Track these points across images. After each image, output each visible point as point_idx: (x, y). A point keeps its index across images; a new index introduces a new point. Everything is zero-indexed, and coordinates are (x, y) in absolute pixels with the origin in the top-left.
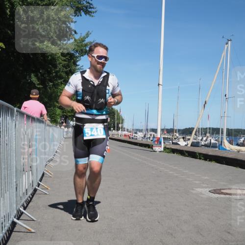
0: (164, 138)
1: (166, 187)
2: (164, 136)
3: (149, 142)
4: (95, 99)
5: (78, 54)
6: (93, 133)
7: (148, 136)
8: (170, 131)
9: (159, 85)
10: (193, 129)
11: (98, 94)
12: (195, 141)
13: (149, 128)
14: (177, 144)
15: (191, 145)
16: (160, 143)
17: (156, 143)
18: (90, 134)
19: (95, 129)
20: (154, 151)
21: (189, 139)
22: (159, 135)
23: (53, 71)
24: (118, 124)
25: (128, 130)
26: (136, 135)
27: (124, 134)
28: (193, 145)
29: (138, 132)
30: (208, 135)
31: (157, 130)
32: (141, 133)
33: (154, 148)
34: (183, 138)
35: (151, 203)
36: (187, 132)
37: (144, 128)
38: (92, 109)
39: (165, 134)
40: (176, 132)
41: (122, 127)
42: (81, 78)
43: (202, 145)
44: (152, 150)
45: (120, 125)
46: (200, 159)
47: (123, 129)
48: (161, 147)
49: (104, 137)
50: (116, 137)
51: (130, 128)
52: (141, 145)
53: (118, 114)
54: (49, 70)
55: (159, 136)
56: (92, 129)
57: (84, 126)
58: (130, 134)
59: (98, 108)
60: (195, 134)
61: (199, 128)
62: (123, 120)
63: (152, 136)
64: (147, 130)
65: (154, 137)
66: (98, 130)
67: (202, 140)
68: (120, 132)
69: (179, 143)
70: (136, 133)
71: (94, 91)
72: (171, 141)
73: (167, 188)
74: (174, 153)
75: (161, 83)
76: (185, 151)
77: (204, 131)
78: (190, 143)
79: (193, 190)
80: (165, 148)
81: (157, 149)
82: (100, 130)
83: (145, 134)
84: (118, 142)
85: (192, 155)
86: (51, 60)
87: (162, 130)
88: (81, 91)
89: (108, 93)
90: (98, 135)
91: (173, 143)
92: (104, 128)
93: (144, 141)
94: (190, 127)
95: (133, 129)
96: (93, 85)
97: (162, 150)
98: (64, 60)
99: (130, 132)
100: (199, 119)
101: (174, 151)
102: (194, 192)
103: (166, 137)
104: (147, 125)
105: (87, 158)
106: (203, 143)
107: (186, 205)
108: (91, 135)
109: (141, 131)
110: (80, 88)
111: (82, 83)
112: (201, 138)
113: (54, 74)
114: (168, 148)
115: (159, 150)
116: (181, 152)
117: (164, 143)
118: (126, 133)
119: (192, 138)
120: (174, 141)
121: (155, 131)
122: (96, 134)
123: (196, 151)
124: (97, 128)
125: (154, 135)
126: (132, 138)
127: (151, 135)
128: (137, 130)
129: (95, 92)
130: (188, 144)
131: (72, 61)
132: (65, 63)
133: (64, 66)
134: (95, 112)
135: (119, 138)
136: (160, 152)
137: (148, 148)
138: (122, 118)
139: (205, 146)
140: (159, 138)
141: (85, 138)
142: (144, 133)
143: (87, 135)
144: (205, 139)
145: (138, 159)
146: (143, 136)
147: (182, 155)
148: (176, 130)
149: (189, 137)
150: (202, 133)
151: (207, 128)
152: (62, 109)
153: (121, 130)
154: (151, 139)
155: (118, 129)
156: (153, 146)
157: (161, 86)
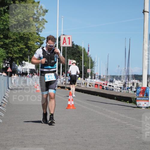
3: (131, 94)
4: (49, 61)
6: (49, 78)
7: (130, 86)
9: (144, 12)
11: (51, 58)
13: (130, 74)
16: (147, 95)
17: (142, 95)
18: (48, 79)
19: (50, 76)
20: (139, 108)
22: (144, 83)
24: (85, 69)
25: (100, 76)
26: (111, 84)
27: (94, 83)
31: (141, 76)
32: (120, 82)
33: (138, 103)
37: (123, 74)
38: (48, 66)
41: (91, 73)
42: (42, 51)
44: (135, 106)
45: (89, 71)
47: (93, 76)
49: (55, 79)
50: (83, 87)
51: (103, 74)
53: (86, 55)
55: (145, 85)
56: (49, 76)
57: (45, 75)
58: (103, 82)
59: (51, 65)
62: (92, 63)
63: (135, 85)
64: (128, 76)
65: (138, 87)
66: (52, 76)
68: (88, 80)
70: (112, 81)
75: (147, 9)
82: (53, 76)
83: (125, 83)
84: (86, 94)
88: (42, 57)
90: (52, 79)
92: (55, 75)
93: (124, 93)
96: (48, 54)
99: (103, 80)
104: (128, 71)
105: (47, 91)
108: (49, 79)
109: (118, 78)
110: (42, 56)
111: (42, 53)
115: (146, 106)
118: (97, 81)
121: (139, 77)
122: (51, 78)
124: (51, 76)
125: (137, 84)
126: (107, 89)
127: (133, 84)
128: (113, 77)
129: (50, 58)
134: (50, 67)
135: (88, 88)
136: (147, 108)
137: (130, 102)
138: (91, 60)
140: (145, 88)
141: (46, 81)
142: (124, 81)
143: (46, 79)
145: (116, 119)
146: (122, 85)
152: (6, 49)
153: (90, 77)
154: (135, 90)
155: (86, 76)
156: (136, 99)
157: (146, 14)
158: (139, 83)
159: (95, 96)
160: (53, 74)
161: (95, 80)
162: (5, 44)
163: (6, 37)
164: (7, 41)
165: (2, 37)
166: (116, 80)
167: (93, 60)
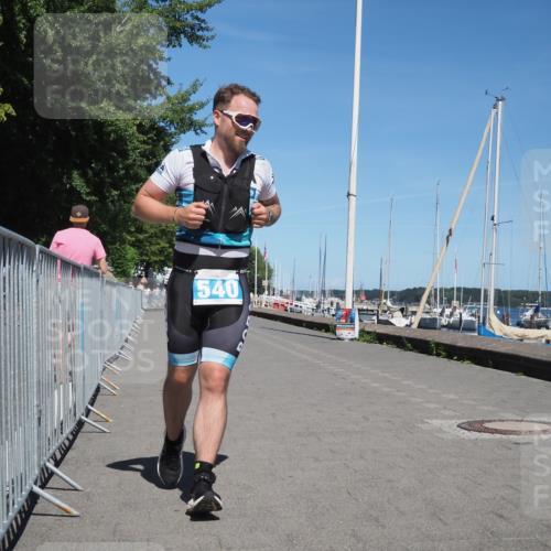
0: (359, 310)
1: (364, 417)
2: (360, 307)
3: (327, 318)
4: (224, 209)
5: (173, 129)
6: (214, 292)
7: (326, 307)
8: (373, 295)
9: (349, 195)
10: (422, 290)
11: (231, 195)
12: (428, 316)
13: (327, 288)
14: (387, 323)
15: (420, 326)
16: (352, 321)
17: (344, 321)
18: (208, 294)
19: (219, 284)
20: (339, 339)
21: (414, 313)
22: (348, 303)
23: (121, 166)
24: (260, 280)
25: (282, 292)
26: (298, 303)
27: (273, 302)
28: (423, 325)
29: (304, 297)
30: (455, 303)
31: (344, 292)
32: (311, 300)
33: (337, 332)
34: (402, 310)
35: (331, 451)
36: (410, 297)
37: (317, 289)
38: (215, 231)
39: (362, 302)
40: (386, 298)
41: (269, 287)
42: (190, 159)
43: (444, 326)
44: (333, 336)
45: (265, 283)
46: (438, 355)
47: (271, 291)
48: (353, 329)
49: (239, 302)
50: (255, 308)
51: (287, 289)
52: (311, 325)
53: (261, 258)
54: (111, 162)
55: (349, 306)
56: (212, 282)
58: (286, 301)
59: (229, 228)
60: (428, 302)
61: (436, 290)
62: (270, 271)
63: (335, 305)
64: (323, 292)
65: (338, 308)
66: (227, 284)
67: (441, 314)
68: (264, 297)
69: (392, 321)
70: (299, 299)
71: (222, 189)
72: (375, 318)
73: (366, 419)
74: (381, 343)
75: (353, 191)
76: (407, 338)
77: (447, 296)
78: (416, 320)
79: (423, 422)
80: (362, 332)
81: (345, 333)
82: (232, 285)
83: (320, 303)
84: (261, 319)
85: (422, 347)
86: (115, 141)
87: (357, 293)
88: (191, 188)
89: (253, 197)
90: (226, 296)
91: (379, 322)
92: (241, 282)
93: (317, 318)
94: (417, 287)
95: (293, 292)
96: (220, 176)
97: (356, 335)
98: (144, 142)
99: (287, 297)
100: (437, 269)
101: (381, 338)
102: (424, 427)
103: (365, 307)
104: (324, 284)
106: (444, 321)
107: (407, 456)
108: (212, 297)
109: (310, 294)
110: (189, 181)
111: (194, 170)
112: (439, 310)
113: (122, 172)
114: (369, 333)
115: (350, 337)
116: (398, 341)
117: (360, 321)
118: (273, 299)
119: (420, 311)
120: (381, 318)
121: (340, 294)
122: (221, 294)
123: (428, 339)
124: (224, 281)
125: (338, 304)
126: (292, 310)
127: (332, 304)
128: (302, 292)
129: (225, 192)
130: (411, 324)
131: (162, 143)
132: (147, 147)
133: (143, 155)
134: (222, 238)
135: (263, 309)
136: (352, 340)
137: (326, 331)
138: (269, 267)
139: (450, 327)
140: (350, 311)
141: (196, 302)
142: (318, 299)
143: (200, 294)
144: (448, 311)
145: (304, 357)
146: (314, 306)
147: (398, 347)
148: (386, 293)
149: (414, 309)
150: (441, 299)
151: (453, 289)
152: (139, 248)
153: (266, 292)
154: (333, 312)
155: (261, 291)
156: (335, 326)
157: (352, 198)
158: (341, 302)
159: (273, 322)
160: (232, 277)
161: (274, 297)
162: (138, 241)
163: (140, 230)
164: (141, 237)
165: (133, 229)
166: (306, 296)
167: (272, 265)
